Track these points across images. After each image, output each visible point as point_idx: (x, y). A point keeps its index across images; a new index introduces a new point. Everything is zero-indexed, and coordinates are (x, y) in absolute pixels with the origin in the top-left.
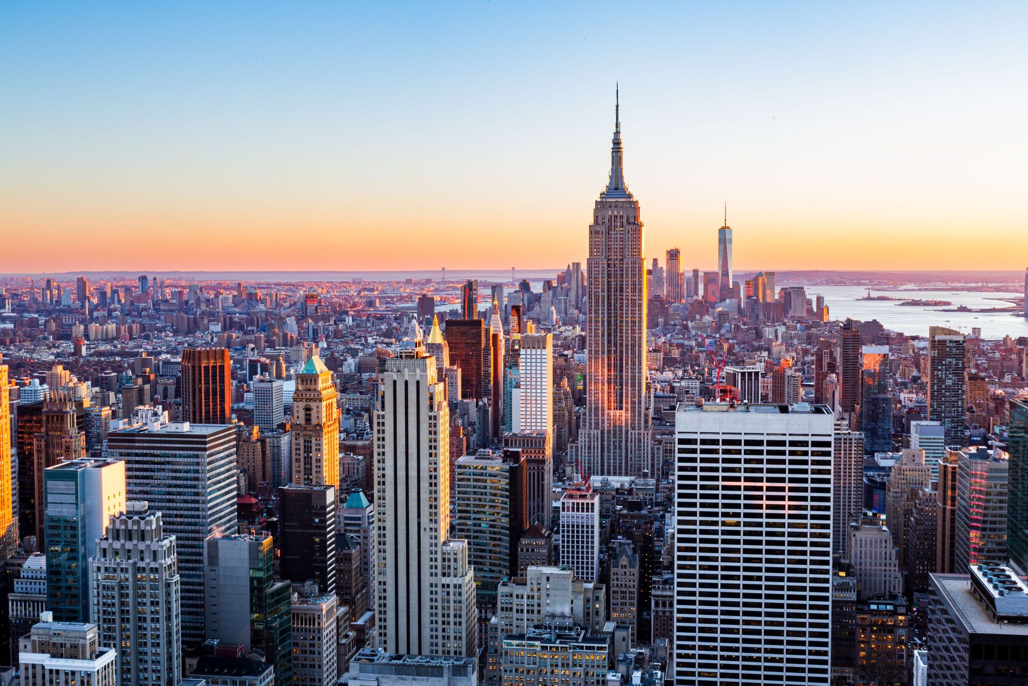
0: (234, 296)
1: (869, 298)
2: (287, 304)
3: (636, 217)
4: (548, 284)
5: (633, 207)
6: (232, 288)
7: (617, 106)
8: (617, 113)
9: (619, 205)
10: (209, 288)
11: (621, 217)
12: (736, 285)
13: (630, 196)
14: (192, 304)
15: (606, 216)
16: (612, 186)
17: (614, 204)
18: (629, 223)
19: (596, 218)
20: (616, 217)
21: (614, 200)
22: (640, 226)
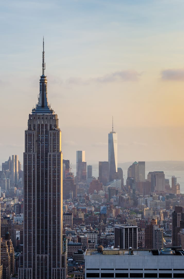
3: (56, 126)
5: (53, 119)
7: (43, 53)
9: (45, 117)
11: (46, 125)
12: (120, 170)
13: (52, 111)
15: (36, 125)
16: (40, 105)
17: (41, 117)
18: (51, 129)
19: (29, 126)
20: (42, 125)
21: (41, 114)
22: (58, 131)
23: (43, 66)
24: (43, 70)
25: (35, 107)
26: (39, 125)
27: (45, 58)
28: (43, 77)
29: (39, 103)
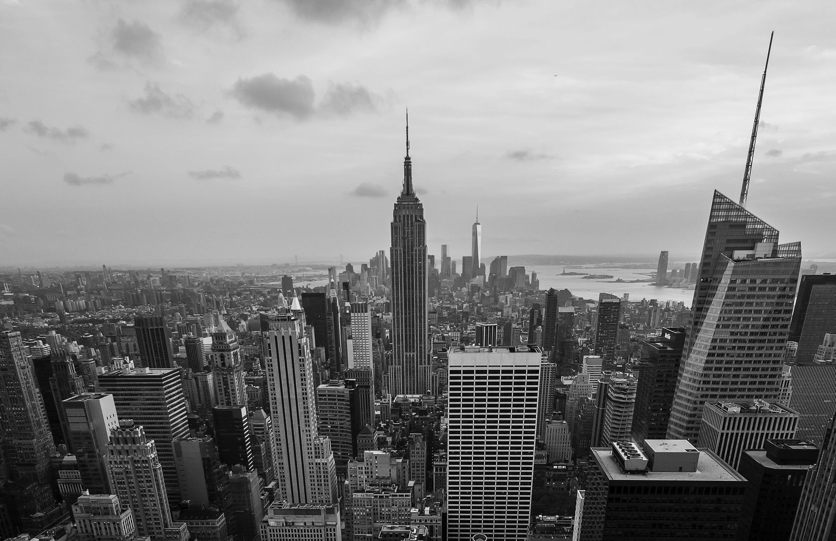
0: (160, 278)
1: (564, 274)
2: (196, 283)
3: (422, 217)
4: (364, 266)
5: (419, 208)
6: (158, 272)
7: (407, 127)
8: (407, 133)
9: (410, 206)
10: (142, 272)
11: (411, 216)
12: (483, 266)
13: (417, 200)
14: (133, 284)
15: (402, 215)
16: (405, 193)
17: (406, 206)
18: (416, 221)
19: (395, 217)
20: (408, 216)
21: (407, 203)
22: (424, 222)
23: (407, 145)
24: (407, 149)
25: (400, 195)
26: (404, 216)
27: (408, 135)
28: (408, 158)
29: (404, 190)
